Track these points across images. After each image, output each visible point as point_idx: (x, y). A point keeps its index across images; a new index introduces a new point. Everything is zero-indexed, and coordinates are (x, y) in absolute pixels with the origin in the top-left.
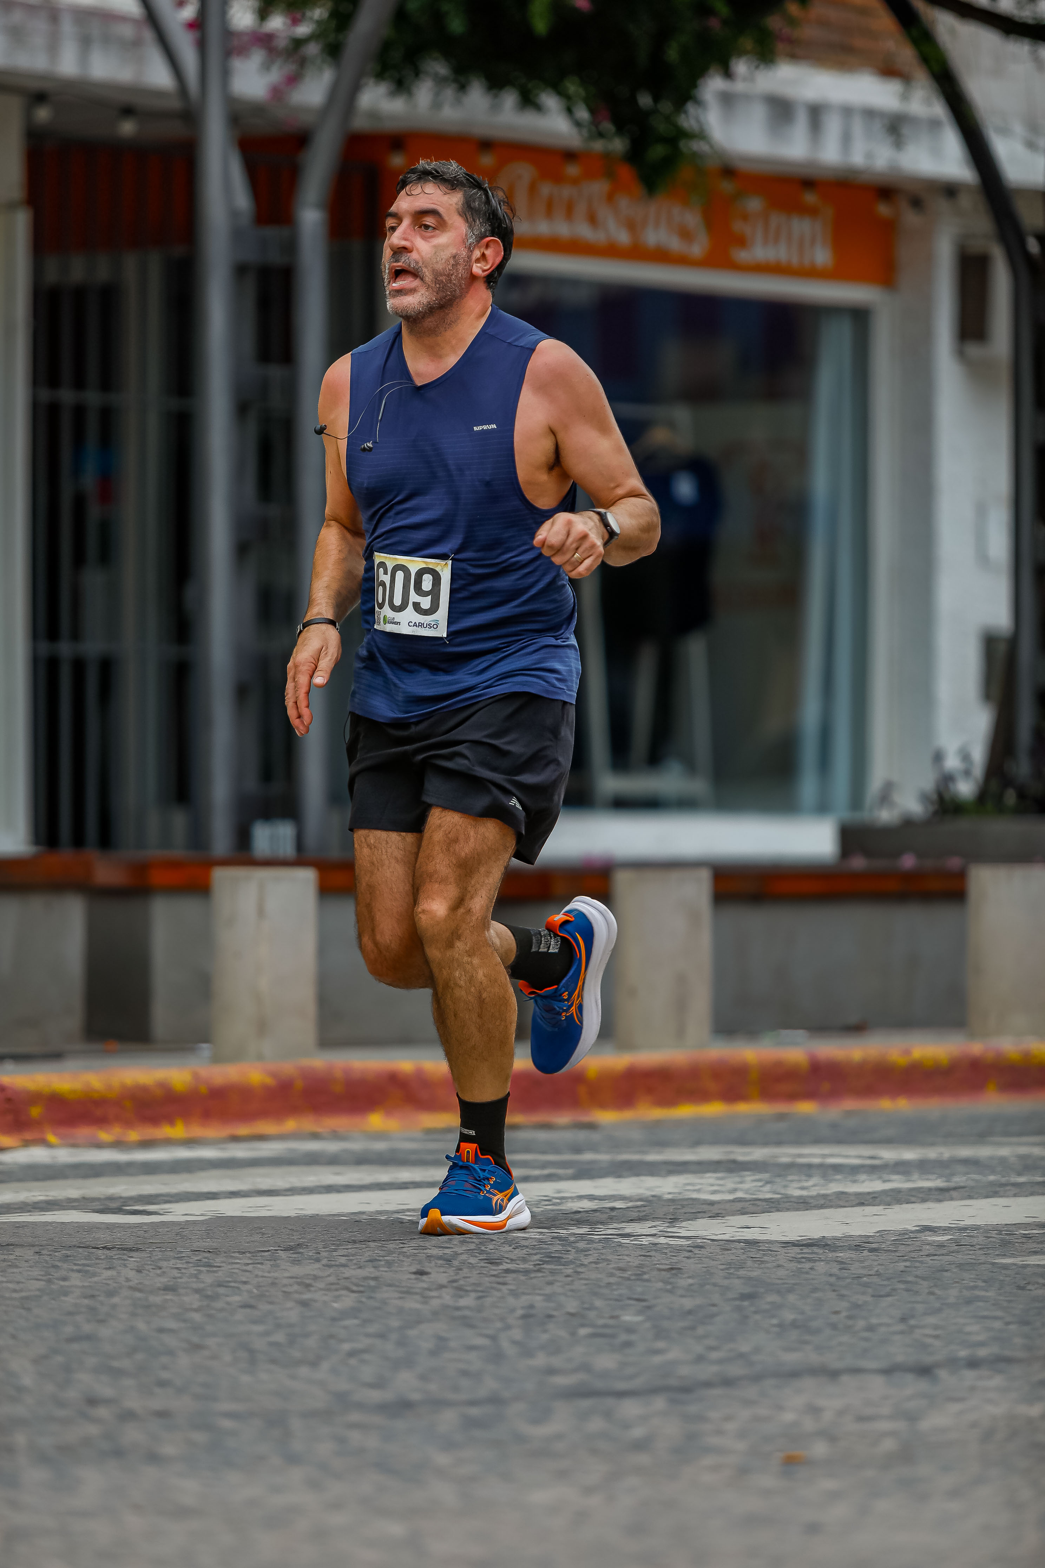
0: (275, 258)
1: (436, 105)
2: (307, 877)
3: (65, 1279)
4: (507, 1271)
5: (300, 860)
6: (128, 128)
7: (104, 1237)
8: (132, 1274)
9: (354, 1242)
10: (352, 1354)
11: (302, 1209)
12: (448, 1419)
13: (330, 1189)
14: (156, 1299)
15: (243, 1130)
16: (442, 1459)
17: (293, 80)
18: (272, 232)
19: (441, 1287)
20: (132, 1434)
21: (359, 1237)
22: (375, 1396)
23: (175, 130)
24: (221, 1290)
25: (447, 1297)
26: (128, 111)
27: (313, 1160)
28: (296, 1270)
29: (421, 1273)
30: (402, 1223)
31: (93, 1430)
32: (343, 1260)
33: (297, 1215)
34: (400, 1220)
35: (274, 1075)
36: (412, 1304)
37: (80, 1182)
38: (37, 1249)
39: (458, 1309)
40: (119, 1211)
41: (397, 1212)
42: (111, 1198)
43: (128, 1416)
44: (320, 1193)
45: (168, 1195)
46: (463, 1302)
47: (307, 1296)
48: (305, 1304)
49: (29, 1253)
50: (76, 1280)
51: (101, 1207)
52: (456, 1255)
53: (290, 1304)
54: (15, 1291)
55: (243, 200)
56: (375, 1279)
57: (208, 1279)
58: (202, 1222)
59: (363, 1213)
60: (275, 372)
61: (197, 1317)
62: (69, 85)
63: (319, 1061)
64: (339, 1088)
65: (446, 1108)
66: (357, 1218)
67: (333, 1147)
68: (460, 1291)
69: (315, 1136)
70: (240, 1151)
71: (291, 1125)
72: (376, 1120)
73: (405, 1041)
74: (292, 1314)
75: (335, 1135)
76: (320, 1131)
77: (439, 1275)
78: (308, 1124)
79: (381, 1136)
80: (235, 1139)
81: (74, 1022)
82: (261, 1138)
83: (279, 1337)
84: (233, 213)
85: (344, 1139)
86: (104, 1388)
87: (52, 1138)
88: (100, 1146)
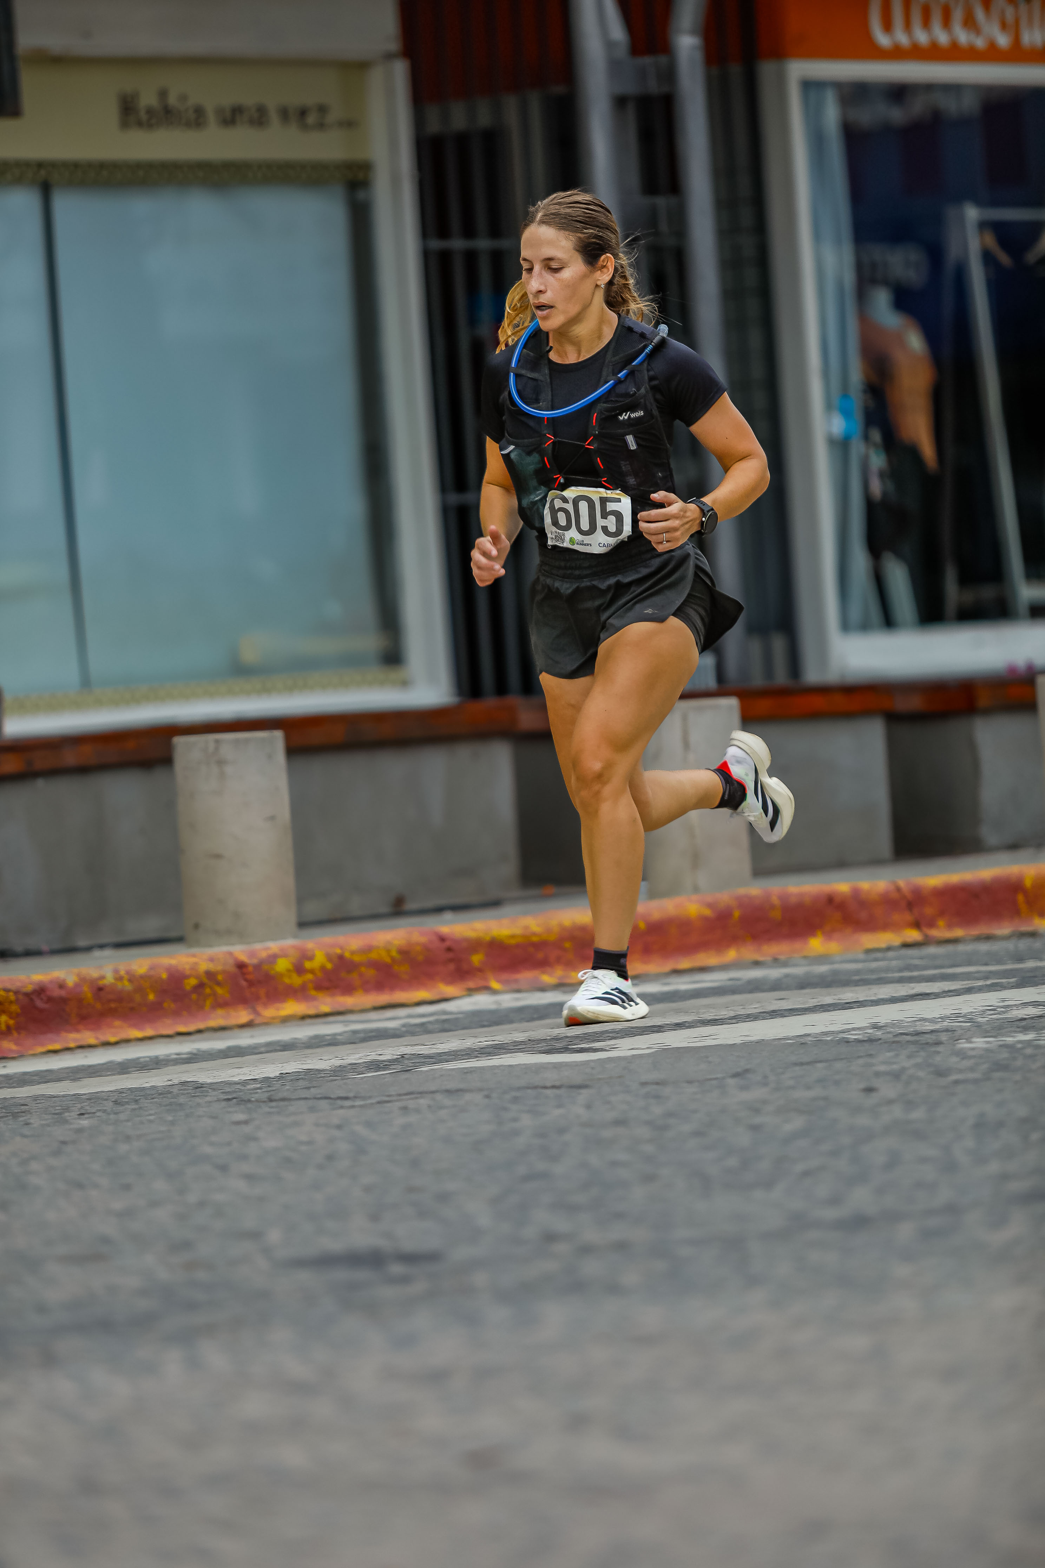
0: (653, 87)
2: (730, 704)
3: (515, 1120)
4: (956, 1082)
5: (721, 690)
7: (552, 1077)
8: (581, 1111)
9: (802, 1064)
10: (806, 1174)
12: (905, 1232)
13: (774, 1014)
14: (607, 1133)
15: (683, 963)
16: (903, 1270)
18: (648, 62)
19: (890, 1102)
21: (806, 1059)
22: (831, 1213)
24: (672, 1121)
27: (755, 987)
28: (746, 1096)
29: (869, 1090)
30: (848, 1042)
32: (791, 1083)
33: (743, 1041)
34: (845, 1040)
35: (710, 906)
36: (863, 1121)
37: (526, 1025)
38: (486, 1093)
39: (909, 1122)
40: (565, 1050)
41: (843, 1032)
43: (586, 1249)
44: (765, 1018)
46: (913, 1116)
47: (758, 1120)
48: (755, 1128)
49: (478, 1097)
50: (526, 1121)
51: (547, 1048)
52: (903, 1070)
53: (740, 1130)
54: (466, 1135)
55: (618, 32)
56: (825, 1099)
57: (657, 1110)
58: (649, 1055)
59: (809, 1035)
60: (661, 202)
61: (649, 1149)
63: (755, 889)
64: (777, 915)
65: (885, 927)
66: (802, 1040)
67: (775, 973)
68: (910, 1105)
69: (757, 964)
70: (682, 984)
71: (731, 954)
72: (816, 944)
73: (841, 864)
74: (743, 1138)
75: (776, 962)
76: (761, 959)
77: (888, 1090)
78: (749, 952)
79: (822, 959)
80: (677, 972)
81: (510, 868)
82: (703, 969)
83: (732, 1162)
84: (610, 45)
85: (785, 964)
86: (561, 1224)
87: (495, 985)
88: (543, 989)
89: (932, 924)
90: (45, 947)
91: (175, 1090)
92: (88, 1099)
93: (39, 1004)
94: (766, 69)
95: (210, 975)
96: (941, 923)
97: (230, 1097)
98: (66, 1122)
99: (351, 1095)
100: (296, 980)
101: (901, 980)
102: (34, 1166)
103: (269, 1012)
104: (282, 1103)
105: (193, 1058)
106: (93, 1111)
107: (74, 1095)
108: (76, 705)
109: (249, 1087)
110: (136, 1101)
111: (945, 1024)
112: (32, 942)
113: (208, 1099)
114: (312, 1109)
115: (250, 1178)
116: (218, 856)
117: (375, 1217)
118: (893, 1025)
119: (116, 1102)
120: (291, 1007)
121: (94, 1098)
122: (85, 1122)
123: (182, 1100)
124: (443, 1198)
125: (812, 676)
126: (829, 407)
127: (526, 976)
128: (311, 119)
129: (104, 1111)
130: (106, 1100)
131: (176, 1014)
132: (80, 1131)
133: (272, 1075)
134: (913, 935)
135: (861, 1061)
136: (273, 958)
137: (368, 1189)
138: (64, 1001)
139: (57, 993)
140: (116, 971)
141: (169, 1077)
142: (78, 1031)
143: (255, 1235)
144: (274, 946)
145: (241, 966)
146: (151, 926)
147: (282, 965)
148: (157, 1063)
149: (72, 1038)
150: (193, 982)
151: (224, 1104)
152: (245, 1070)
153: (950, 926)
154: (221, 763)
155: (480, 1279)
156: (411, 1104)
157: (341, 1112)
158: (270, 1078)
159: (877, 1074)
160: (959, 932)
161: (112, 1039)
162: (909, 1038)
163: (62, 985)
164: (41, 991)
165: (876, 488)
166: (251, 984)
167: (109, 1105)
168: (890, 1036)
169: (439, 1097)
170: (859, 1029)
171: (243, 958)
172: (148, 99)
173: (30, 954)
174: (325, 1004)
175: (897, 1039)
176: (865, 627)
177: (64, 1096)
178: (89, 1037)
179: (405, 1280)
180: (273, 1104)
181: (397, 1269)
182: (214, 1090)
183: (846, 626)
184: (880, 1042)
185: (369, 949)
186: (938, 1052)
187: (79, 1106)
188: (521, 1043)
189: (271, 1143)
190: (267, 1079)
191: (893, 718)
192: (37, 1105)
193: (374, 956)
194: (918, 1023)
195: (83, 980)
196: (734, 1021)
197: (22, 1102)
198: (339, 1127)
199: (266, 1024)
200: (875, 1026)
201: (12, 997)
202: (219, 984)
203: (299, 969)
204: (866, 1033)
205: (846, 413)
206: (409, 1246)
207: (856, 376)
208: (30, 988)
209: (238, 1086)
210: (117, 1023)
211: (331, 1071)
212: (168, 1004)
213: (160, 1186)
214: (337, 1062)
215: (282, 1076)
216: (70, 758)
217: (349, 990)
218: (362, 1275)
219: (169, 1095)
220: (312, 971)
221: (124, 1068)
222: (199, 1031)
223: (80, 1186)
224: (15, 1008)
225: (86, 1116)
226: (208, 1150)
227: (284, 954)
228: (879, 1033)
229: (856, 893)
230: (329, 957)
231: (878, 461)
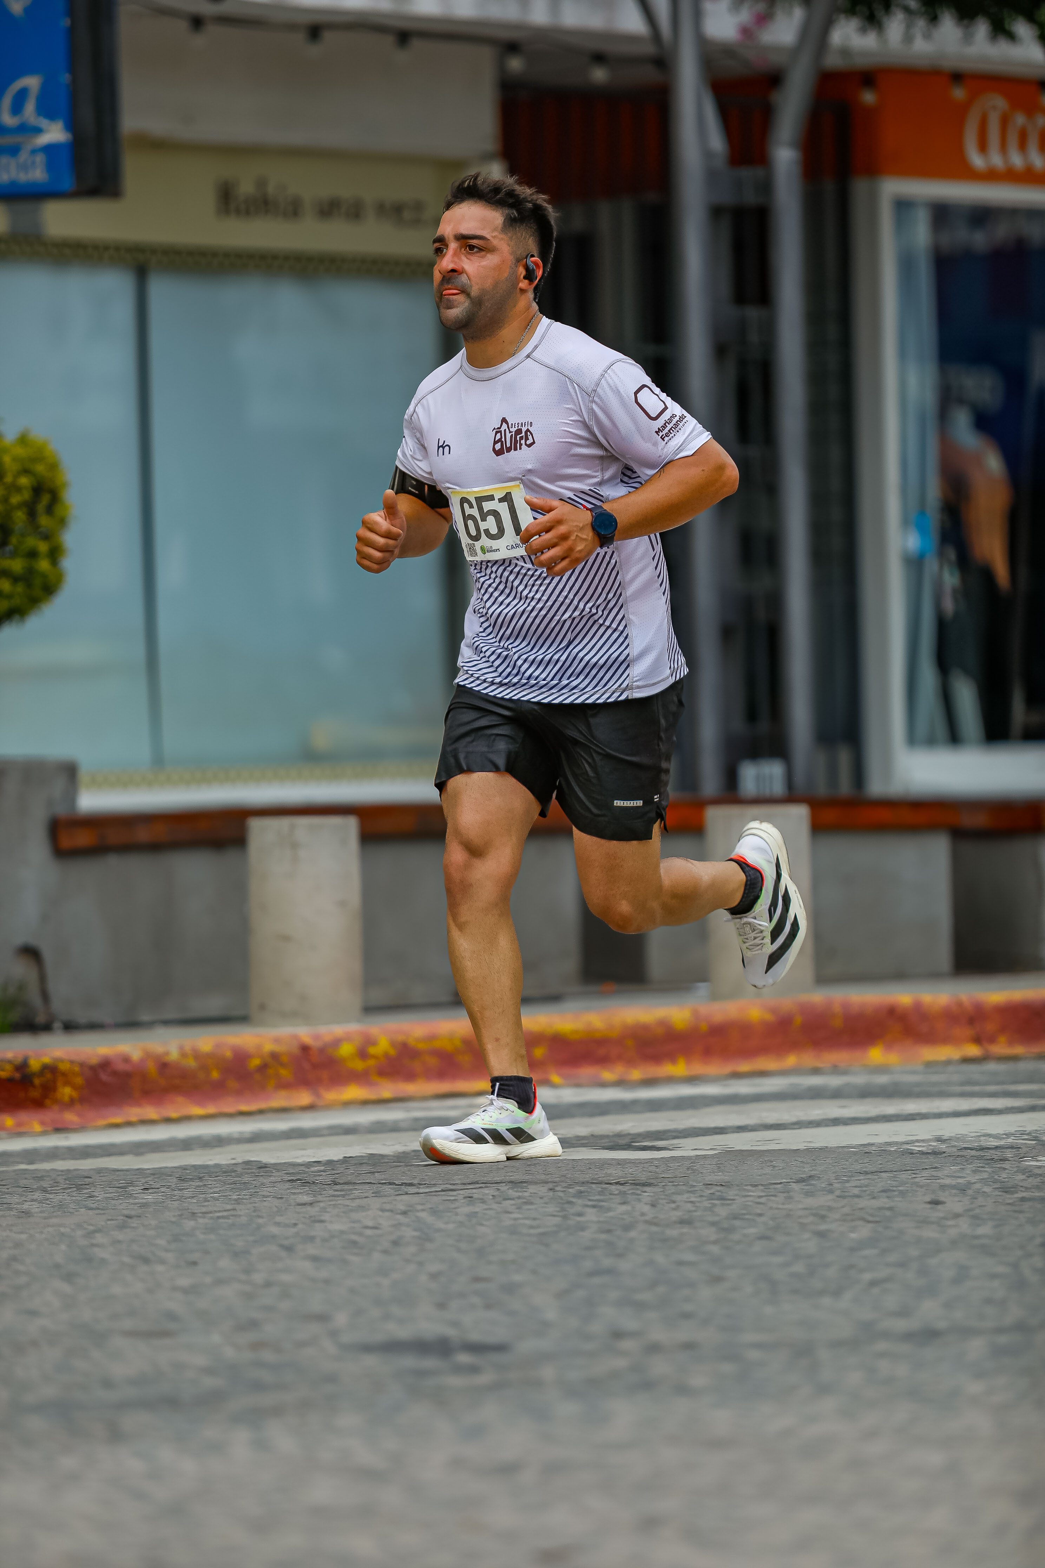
0: (750, 198)
1: (908, 38)
2: (800, 813)
3: (580, 1214)
4: (1023, 1199)
5: (791, 797)
6: (599, 75)
7: (615, 1173)
8: (646, 1209)
9: (866, 1173)
10: (873, 1283)
11: (810, 1142)
12: (976, 1347)
13: (836, 1122)
14: (673, 1232)
15: (745, 1067)
16: (975, 1388)
17: (764, 19)
18: (748, 173)
19: (957, 1216)
20: (660, 1367)
21: (870, 1168)
22: (901, 1325)
23: (649, 75)
24: (737, 1223)
25: (964, 1226)
26: (599, 58)
27: (816, 1094)
28: (810, 1202)
29: (936, 1203)
30: (912, 1154)
31: (621, 1363)
32: (856, 1191)
33: (806, 1148)
34: (909, 1151)
35: (773, 1011)
36: (930, 1233)
37: (587, 1120)
38: (551, 1186)
39: (977, 1237)
40: (628, 1147)
41: (907, 1143)
42: (619, 1135)
43: (654, 1348)
44: (827, 1126)
45: (675, 1131)
46: (980, 1231)
47: (823, 1227)
48: (821, 1235)
49: (543, 1190)
50: (591, 1215)
51: (610, 1144)
52: (970, 1183)
53: (806, 1236)
54: (532, 1227)
55: (717, 142)
56: (890, 1209)
57: (722, 1212)
58: (713, 1156)
59: (873, 1144)
60: (753, 313)
61: (715, 1249)
62: (542, 34)
63: (818, 997)
64: (838, 1023)
65: (945, 1040)
66: (866, 1150)
67: (834, 1081)
68: (977, 1219)
69: (816, 1071)
70: (743, 1087)
71: (791, 1060)
72: (876, 1054)
73: (900, 976)
74: (810, 1245)
75: (836, 1070)
76: (819, 1064)
77: (954, 1204)
78: (808, 1059)
79: (881, 1069)
80: (736, 1075)
81: (571, 964)
82: (763, 1074)
83: (799, 1267)
84: (708, 154)
85: (845, 1073)
86: (628, 1321)
87: (555, 1079)
88: (603, 1085)
89: (992, 1040)
90: (107, 1020)
91: (239, 1169)
92: (152, 1174)
93: (104, 1077)
94: (860, 187)
95: (274, 1056)
96: (1002, 1039)
97: (294, 1178)
98: (131, 1196)
99: (415, 1181)
100: (359, 1065)
101: (963, 1095)
102: (99, 1238)
103: (331, 1095)
104: (346, 1187)
105: (256, 1138)
106: (157, 1186)
107: (138, 1169)
108: (147, 782)
109: (313, 1169)
110: (200, 1178)
111: (1010, 1140)
112: (97, 1016)
113: (272, 1179)
114: (377, 1194)
115: (315, 1259)
116: (286, 938)
117: (441, 1306)
118: (957, 1139)
119: (181, 1179)
120: (353, 1092)
121: (158, 1173)
122: (149, 1197)
123: (246, 1179)
124: (510, 1289)
125: (877, 787)
126: (906, 522)
127: (587, 1072)
128: (407, 215)
129: (169, 1187)
130: (170, 1176)
131: (239, 1093)
132: (144, 1205)
133: (335, 1159)
134: (973, 1050)
135: (925, 1173)
136: (337, 1042)
137: (434, 1276)
138: (127, 1075)
139: (121, 1067)
140: (181, 1048)
141: (233, 1156)
142: (139, 1105)
143: (322, 1318)
144: (338, 1030)
145: (305, 1049)
146: (214, 1004)
147: (346, 1050)
148: (219, 1142)
149: (134, 1112)
150: (256, 1062)
151: (287, 1185)
152: (309, 1152)
153: (1011, 1043)
154: (295, 846)
155: (548, 1372)
156: (477, 1193)
157: (405, 1198)
158: (334, 1161)
159: (943, 1187)
160: (1019, 1050)
161: (174, 1115)
162: (973, 1153)
163: (126, 1059)
164: (105, 1064)
165: (949, 606)
166: (315, 1066)
167: (173, 1181)
168: (954, 1149)
169: (503, 1187)
170: (923, 1141)
171: (307, 1040)
172: (246, 188)
173: (94, 1026)
174: (387, 1090)
175: (961, 1153)
176: (931, 742)
177: (127, 1170)
178: (150, 1112)
179: (474, 1370)
180: (338, 1187)
181: (464, 1358)
182: (278, 1170)
183: (912, 740)
184: (945, 1155)
185: (432, 1038)
186: (1004, 1169)
187: (143, 1180)
188: (584, 1138)
189: (337, 1227)
190: (330, 1162)
191: (958, 834)
192: (100, 1178)
193: (437, 1044)
194: (982, 1138)
195: (148, 1055)
196: (796, 1127)
197: (86, 1174)
198: (404, 1213)
199: (329, 1107)
200: (939, 1140)
201: (77, 1069)
202: (282, 1065)
203: (363, 1054)
204: (930, 1145)
205: (922, 530)
206: (475, 1336)
207: (934, 492)
208: (94, 1061)
209: (302, 1168)
210: (180, 1099)
211: (394, 1156)
212: (232, 1084)
213: (225, 1263)
214: (400, 1148)
215: (346, 1160)
216: (143, 835)
217: (410, 1076)
218: (430, 1363)
219: (233, 1174)
220: (374, 1057)
221: (187, 1145)
222: (261, 1112)
223: (146, 1261)
224: (79, 1081)
225: (150, 1191)
226: (275, 1230)
227: (348, 1038)
228: (943, 1147)
229: (918, 1007)
230: (393, 1044)
231: (951, 579)
